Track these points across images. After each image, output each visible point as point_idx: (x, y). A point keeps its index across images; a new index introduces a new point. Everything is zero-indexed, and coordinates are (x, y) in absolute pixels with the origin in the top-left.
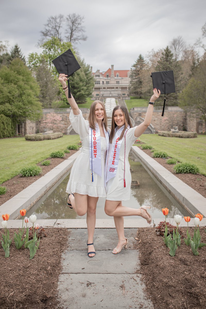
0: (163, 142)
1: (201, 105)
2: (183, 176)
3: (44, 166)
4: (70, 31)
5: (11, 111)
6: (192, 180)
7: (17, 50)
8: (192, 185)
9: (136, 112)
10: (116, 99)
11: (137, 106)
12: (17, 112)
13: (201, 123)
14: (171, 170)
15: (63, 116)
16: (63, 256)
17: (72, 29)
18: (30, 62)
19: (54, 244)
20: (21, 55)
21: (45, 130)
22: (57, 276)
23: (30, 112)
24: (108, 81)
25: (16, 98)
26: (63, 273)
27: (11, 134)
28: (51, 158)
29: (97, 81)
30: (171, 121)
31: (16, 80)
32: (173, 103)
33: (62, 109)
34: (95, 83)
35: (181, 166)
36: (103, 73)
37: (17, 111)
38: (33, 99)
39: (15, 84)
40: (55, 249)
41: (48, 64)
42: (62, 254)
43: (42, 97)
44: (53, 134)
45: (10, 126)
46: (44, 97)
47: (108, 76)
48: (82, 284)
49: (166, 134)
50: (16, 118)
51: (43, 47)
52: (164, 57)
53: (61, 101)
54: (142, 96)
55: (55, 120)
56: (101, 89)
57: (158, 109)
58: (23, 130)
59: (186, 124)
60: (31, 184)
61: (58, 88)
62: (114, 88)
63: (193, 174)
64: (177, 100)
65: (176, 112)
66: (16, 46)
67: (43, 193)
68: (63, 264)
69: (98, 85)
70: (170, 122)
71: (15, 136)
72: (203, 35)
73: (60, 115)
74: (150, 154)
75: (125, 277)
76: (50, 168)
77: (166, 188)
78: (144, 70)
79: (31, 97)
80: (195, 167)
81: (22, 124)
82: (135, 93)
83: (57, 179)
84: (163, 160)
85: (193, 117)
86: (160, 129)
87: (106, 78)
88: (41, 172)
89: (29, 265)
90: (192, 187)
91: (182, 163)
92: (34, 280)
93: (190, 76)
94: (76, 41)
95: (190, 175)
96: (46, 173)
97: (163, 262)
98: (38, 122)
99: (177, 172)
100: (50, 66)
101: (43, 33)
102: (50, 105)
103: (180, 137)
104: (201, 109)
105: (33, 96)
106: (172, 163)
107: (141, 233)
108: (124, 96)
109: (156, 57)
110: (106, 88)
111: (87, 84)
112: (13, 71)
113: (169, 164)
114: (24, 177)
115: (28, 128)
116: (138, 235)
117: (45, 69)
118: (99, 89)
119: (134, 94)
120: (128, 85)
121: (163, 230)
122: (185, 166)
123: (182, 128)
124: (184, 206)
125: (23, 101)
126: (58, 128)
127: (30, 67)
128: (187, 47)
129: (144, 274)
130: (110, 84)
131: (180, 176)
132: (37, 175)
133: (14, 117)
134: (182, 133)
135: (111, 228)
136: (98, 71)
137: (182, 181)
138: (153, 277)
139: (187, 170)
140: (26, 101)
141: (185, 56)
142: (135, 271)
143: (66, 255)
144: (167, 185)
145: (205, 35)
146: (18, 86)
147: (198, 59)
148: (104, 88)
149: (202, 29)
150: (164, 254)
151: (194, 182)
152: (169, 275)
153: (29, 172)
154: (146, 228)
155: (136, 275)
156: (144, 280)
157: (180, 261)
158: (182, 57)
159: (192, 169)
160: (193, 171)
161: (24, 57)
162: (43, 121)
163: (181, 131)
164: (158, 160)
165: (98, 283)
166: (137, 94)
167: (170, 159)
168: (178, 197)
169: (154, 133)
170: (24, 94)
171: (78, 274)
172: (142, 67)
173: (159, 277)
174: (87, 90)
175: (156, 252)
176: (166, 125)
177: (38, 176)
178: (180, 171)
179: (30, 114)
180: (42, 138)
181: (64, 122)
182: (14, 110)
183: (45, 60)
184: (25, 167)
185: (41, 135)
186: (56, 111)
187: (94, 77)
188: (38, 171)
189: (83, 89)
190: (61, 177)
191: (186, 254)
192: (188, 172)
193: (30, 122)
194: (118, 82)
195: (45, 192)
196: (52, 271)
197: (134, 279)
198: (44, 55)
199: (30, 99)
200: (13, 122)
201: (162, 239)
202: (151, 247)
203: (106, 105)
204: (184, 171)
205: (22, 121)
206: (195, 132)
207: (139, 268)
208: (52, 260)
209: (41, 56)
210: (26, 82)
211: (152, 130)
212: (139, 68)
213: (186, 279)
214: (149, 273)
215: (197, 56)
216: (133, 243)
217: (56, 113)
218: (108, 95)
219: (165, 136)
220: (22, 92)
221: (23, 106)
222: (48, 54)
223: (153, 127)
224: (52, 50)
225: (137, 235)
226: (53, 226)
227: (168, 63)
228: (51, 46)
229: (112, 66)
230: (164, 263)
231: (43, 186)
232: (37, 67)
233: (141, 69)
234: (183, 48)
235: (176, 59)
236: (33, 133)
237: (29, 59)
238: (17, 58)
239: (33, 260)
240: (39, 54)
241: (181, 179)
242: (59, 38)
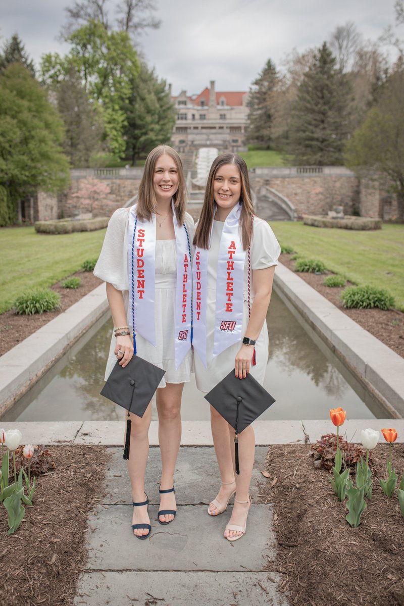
0: (313, 238)
1: (391, 164)
2: (360, 314)
3: (68, 290)
4: (126, 9)
5: (6, 174)
6: (382, 324)
7: (16, 48)
8: (382, 335)
9: (260, 176)
10: (219, 150)
11: (261, 166)
12: (19, 176)
13: (389, 200)
14: (335, 301)
15: (113, 183)
16: (92, 521)
17: (130, 4)
18: (43, 72)
19: (71, 489)
20: (26, 56)
21: (76, 212)
22: (72, 580)
23: (46, 176)
24: (203, 113)
25: (16, 146)
26: (88, 571)
27: (7, 220)
28: (84, 272)
29: (182, 114)
30: (328, 196)
31: (15, 108)
32: (333, 159)
33: (110, 170)
34: (176, 117)
35: (358, 293)
36: (194, 98)
37: (18, 173)
38: (51, 148)
39: (13, 117)
40: (72, 504)
41: (81, 78)
42: (90, 516)
43: (69, 146)
44: (93, 221)
45: (5, 204)
46: (73, 145)
47: (203, 104)
48: (134, 602)
49: (319, 221)
50: (18, 188)
51: (70, 41)
52: (318, 63)
53: (108, 154)
54: (272, 145)
55: (95, 192)
56: (189, 131)
57: (304, 172)
58: (32, 212)
59: (359, 203)
60: (35, 332)
61: (102, 126)
62: (214, 128)
63: (382, 309)
64: (343, 154)
65: (340, 177)
66: (15, 39)
67: (61, 351)
68: (89, 544)
69: (184, 122)
70: (327, 198)
71: (15, 225)
72: (397, 19)
73: (106, 182)
74: (289, 265)
75: (241, 581)
76: (79, 294)
77: (325, 340)
78: (277, 91)
79: (46, 144)
80: (387, 295)
81: (29, 201)
82: (257, 138)
83: (94, 319)
84: (317, 277)
85: (373, 187)
86: (307, 212)
87: (199, 108)
88: (59, 303)
89: (3, 553)
90: (382, 340)
91: (360, 286)
92: (14, 597)
93: (369, 104)
94: (139, 30)
95: (374, 312)
96: (69, 306)
97: (332, 543)
98: (63, 197)
99: (349, 305)
100: (86, 82)
101: (70, 11)
102: (87, 161)
103: (347, 228)
104: (391, 172)
105: (50, 143)
106: (335, 285)
107: (276, 460)
108: (234, 144)
109: (301, 63)
110: (200, 128)
111: (160, 118)
112: (7, 91)
113: (328, 286)
114: (22, 314)
115: (41, 208)
116: (270, 465)
117: (75, 87)
118: (184, 129)
119: (256, 141)
120: (243, 121)
121: (329, 457)
122: (364, 292)
123: (350, 210)
124: (368, 384)
125: (30, 152)
126: (102, 208)
127: (44, 82)
128: (364, 44)
129: (286, 574)
130: (209, 119)
131: (355, 313)
132: (50, 309)
133: (12, 185)
134: (352, 220)
135: (206, 446)
136: (184, 92)
137: (361, 325)
138: (310, 585)
139: (370, 302)
140: (36, 153)
141: (360, 63)
142: (265, 564)
143: (98, 519)
144: (328, 335)
145: (401, 19)
146: (19, 121)
147: (387, 69)
148: (196, 128)
149: (395, 7)
150: (335, 520)
151: (385, 329)
152: (349, 582)
153: (32, 305)
154: (288, 446)
155: (265, 575)
156: (285, 589)
157: (374, 540)
158: (353, 66)
159: (379, 300)
160: (383, 303)
161: (32, 61)
162: (73, 193)
163: (349, 217)
164: (306, 277)
165: (173, 598)
166: (262, 140)
167: (330, 276)
168: (353, 363)
169: (295, 220)
170: (33, 137)
171: (125, 573)
172: (271, 85)
173: (324, 586)
174: (161, 130)
175: (314, 515)
176: (318, 204)
177: (52, 312)
178: (355, 303)
179: (45, 178)
180: (70, 228)
181: (114, 196)
182: (11, 171)
183: (74, 67)
184: (25, 294)
185: (67, 223)
186: (98, 174)
187: (174, 104)
188: (53, 302)
189: (152, 130)
190: (101, 315)
191: (387, 521)
192: (372, 305)
193: (45, 195)
194: (223, 117)
195: (64, 349)
196: (60, 568)
197: (263, 586)
198: (73, 57)
199: (45, 148)
200: (11, 195)
201: (326, 479)
202: (302, 498)
203: (199, 163)
204: (363, 303)
205: (29, 194)
206: (377, 219)
207: (273, 554)
208: (63, 536)
209: (68, 59)
210: (35, 113)
211: (291, 213)
212: (267, 87)
213: (392, 594)
214: (297, 570)
215: (384, 62)
216: (258, 486)
217: (99, 177)
218: (203, 142)
219: (317, 226)
220: (27, 134)
221: (29, 163)
222: (81, 55)
223: (293, 207)
224: (89, 47)
225: (268, 464)
226: (72, 439)
227: (325, 77)
228: (87, 40)
229: (212, 83)
230: (335, 547)
231: (60, 337)
232: (58, 82)
233: (270, 89)
234: (356, 47)
235: (341, 70)
236: (52, 219)
237: (43, 65)
238: (16, 64)
239: (17, 536)
240: (62, 56)
241: (356, 322)
242: (103, 23)
